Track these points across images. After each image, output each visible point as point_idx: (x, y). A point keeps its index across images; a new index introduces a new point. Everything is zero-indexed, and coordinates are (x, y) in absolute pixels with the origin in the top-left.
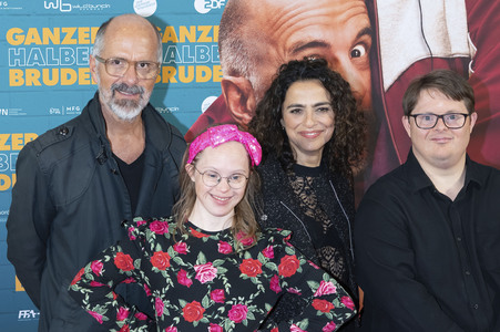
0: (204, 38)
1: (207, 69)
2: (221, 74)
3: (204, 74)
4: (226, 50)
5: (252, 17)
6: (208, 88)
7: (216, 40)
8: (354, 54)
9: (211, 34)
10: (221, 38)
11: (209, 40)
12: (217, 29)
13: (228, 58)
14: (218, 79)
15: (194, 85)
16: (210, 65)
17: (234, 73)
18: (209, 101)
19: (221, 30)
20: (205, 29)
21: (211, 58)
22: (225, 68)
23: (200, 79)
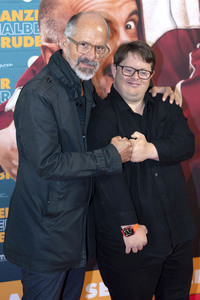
0: (28, 18)
1: (31, 38)
2: (40, 41)
3: (29, 41)
4: (43, 26)
5: (60, 4)
6: (32, 51)
7: (37, 19)
8: (127, 27)
9: (33, 15)
10: (40, 18)
11: (32, 19)
12: (37, 12)
13: (45, 31)
14: (38, 45)
15: (23, 49)
16: (33, 35)
17: (49, 41)
18: (32, 60)
19: (40, 13)
20: (29, 12)
21: (33, 31)
22: (43, 38)
23: (26, 45)
